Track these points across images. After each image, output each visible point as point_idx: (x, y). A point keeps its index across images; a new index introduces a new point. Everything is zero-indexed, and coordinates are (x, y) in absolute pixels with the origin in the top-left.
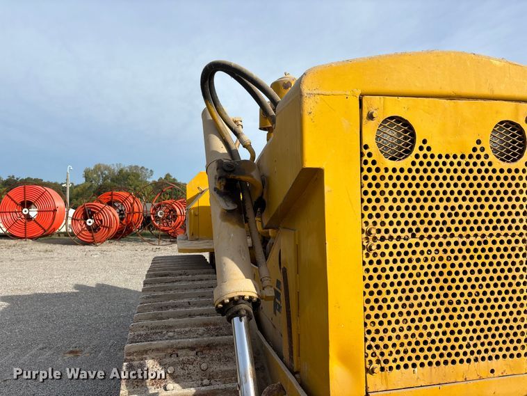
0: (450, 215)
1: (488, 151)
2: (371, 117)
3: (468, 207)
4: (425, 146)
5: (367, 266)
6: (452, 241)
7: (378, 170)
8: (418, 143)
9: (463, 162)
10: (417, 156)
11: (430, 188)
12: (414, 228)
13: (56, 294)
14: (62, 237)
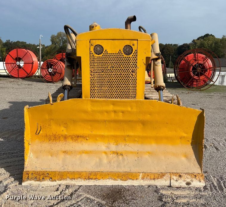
0: (112, 68)
1: (122, 52)
2: (92, 45)
3: (117, 66)
4: (106, 51)
5: (91, 78)
6: (113, 74)
7: (94, 57)
8: (104, 51)
9: (116, 55)
10: (104, 54)
11: (107, 61)
12: (103, 70)
13: (33, 102)
14: (37, 78)
